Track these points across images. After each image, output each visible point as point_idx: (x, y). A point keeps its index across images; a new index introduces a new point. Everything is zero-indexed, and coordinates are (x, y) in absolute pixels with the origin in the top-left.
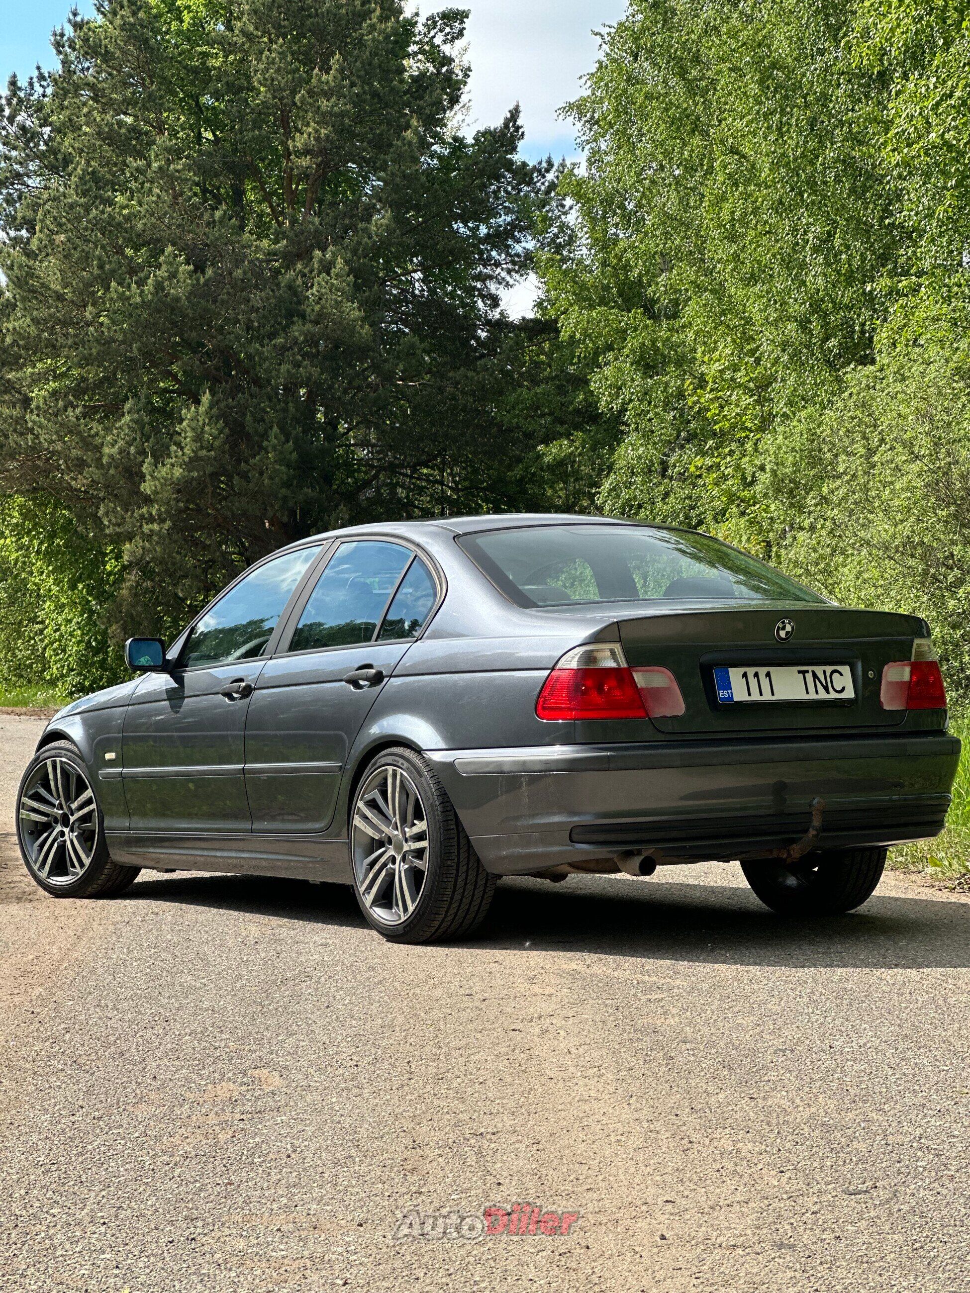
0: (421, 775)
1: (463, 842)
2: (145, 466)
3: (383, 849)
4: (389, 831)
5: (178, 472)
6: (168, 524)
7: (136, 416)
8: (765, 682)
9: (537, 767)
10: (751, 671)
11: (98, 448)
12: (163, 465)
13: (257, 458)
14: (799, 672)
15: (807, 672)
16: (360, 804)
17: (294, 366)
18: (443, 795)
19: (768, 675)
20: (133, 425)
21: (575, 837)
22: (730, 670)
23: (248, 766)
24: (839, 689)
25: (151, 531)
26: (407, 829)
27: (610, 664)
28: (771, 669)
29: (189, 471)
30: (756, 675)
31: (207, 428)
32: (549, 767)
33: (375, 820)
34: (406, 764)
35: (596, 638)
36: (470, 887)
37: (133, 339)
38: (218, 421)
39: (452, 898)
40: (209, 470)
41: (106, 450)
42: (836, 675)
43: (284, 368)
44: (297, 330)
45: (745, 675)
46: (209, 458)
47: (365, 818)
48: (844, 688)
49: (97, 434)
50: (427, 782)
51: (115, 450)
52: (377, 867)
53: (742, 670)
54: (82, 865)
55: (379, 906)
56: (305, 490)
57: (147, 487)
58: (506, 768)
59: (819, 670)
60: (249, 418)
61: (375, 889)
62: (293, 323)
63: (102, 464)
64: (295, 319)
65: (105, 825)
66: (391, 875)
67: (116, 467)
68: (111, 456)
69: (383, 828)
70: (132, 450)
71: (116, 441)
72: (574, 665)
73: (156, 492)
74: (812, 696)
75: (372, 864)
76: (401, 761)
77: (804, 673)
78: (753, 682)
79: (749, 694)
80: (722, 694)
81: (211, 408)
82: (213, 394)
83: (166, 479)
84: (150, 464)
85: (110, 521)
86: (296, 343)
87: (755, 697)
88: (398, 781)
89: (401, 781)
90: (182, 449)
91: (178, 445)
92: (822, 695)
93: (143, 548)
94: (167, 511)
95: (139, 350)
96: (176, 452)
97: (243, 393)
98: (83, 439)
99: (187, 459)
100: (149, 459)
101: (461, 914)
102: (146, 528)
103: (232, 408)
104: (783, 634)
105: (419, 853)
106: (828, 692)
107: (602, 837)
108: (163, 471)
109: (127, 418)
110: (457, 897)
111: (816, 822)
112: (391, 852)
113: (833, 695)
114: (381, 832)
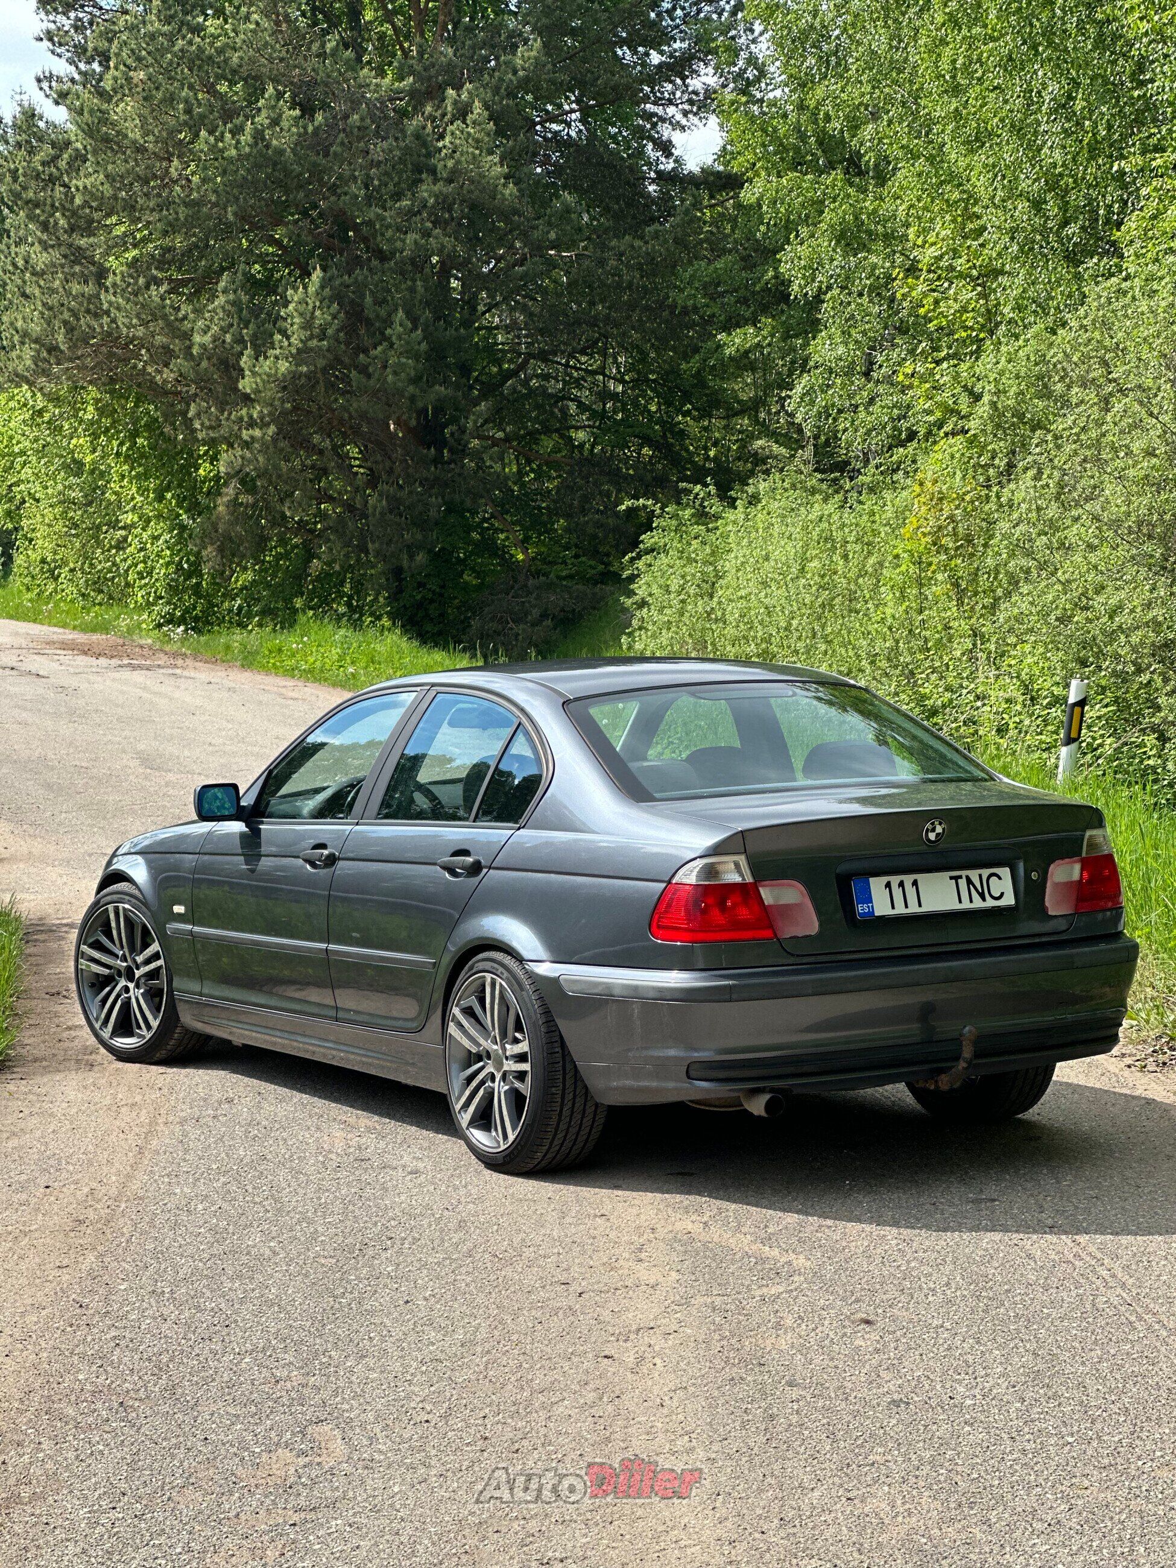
0: (522, 988)
1: (569, 1066)
2: (244, 358)
3: (481, 1064)
4: (486, 1044)
5: (284, 366)
6: (272, 429)
7: (231, 297)
8: (911, 891)
9: (651, 994)
10: (895, 880)
11: (187, 336)
12: (266, 357)
13: (379, 348)
14: (951, 878)
15: (960, 877)
16: (456, 1011)
17: (423, 236)
18: (547, 1013)
19: (915, 883)
20: (228, 307)
21: (693, 1073)
22: (871, 880)
23: (332, 947)
24: (997, 895)
25: (252, 437)
26: (508, 1046)
27: (736, 878)
28: (919, 877)
29: (297, 365)
30: (901, 884)
31: (318, 313)
32: (664, 995)
33: (472, 1031)
34: (506, 974)
35: (717, 850)
36: (577, 1116)
37: (228, 201)
38: (331, 302)
39: (556, 1130)
40: (321, 363)
41: (197, 338)
42: (993, 879)
43: (411, 238)
44: (427, 191)
45: (888, 885)
46: (320, 348)
47: (460, 1025)
48: (1002, 894)
49: (185, 318)
50: (529, 997)
51: (207, 339)
52: (474, 1084)
53: (884, 879)
54: (149, 1027)
55: (478, 1127)
56: (437, 387)
57: (246, 385)
58: (617, 992)
59: (974, 875)
60: (368, 299)
61: (472, 1108)
62: (421, 181)
63: (191, 354)
64: (424, 176)
65: (175, 984)
66: (490, 1096)
67: (209, 359)
68: (203, 346)
69: (482, 1041)
70: (228, 338)
71: (209, 327)
72: (692, 879)
73: (257, 391)
74: (966, 905)
75: (470, 1079)
76: (501, 969)
77: (956, 878)
78: (897, 893)
79: (893, 907)
80: (861, 908)
81: (322, 287)
82: (324, 269)
83: (269, 375)
84: (249, 356)
85: (202, 424)
86: (425, 206)
87: (900, 909)
88: (497, 992)
89: (501, 992)
90: (288, 338)
91: (284, 333)
92: (978, 903)
93: (243, 458)
94: (270, 414)
95: (235, 214)
96: (281, 341)
97: (362, 269)
98: (169, 324)
99: (294, 351)
100: (248, 351)
101: (568, 1144)
102: (245, 435)
103: (348, 286)
104: (932, 836)
105: (521, 1076)
106: (984, 899)
107: (722, 1074)
108: (266, 365)
109: (221, 300)
110: (563, 1127)
111: (967, 1052)
112: (490, 1069)
113: (990, 903)
114: (478, 1045)
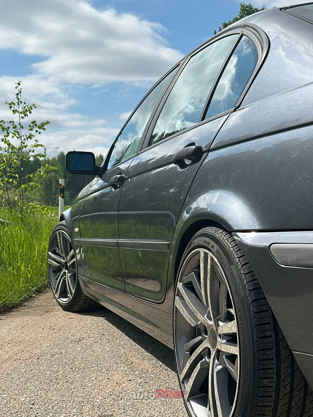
0: (230, 261)
3: (200, 338)
4: (203, 319)
16: (180, 285)
23: (121, 241)
26: (221, 323)
33: (192, 307)
47: (183, 299)
50: (238, 271)
55: (197, 400)
61: (191, 381)
65: (79, 271)
75: (193, 349)
76: (212, 243)
88: (209, 267)
89: (212, 266)
114: (197, 320)
